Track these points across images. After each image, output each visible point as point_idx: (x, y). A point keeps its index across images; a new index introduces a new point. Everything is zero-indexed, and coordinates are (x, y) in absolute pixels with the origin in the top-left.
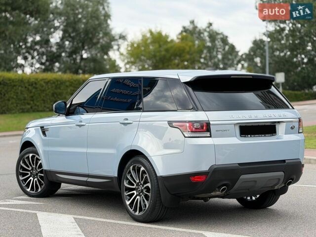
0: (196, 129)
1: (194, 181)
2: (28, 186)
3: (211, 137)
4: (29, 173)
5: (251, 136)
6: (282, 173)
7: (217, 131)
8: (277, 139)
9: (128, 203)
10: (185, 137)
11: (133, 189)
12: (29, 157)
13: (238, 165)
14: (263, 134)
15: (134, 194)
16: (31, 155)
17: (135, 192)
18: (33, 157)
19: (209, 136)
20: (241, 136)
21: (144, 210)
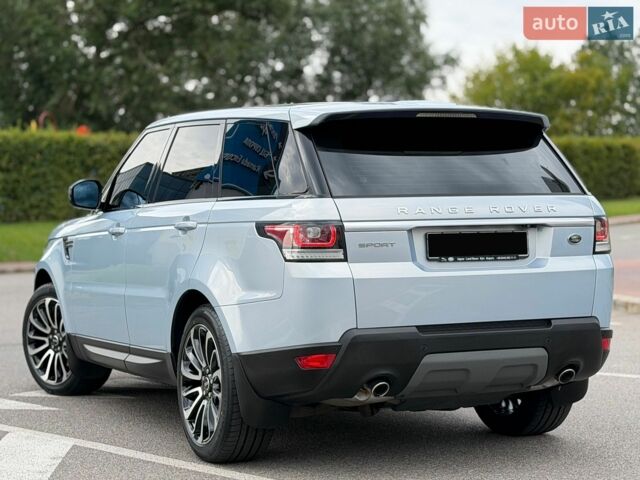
0: (313, 240)
1: (308, 368)
2: (43, 368)
3: (345, 260)
4: (46, 340)
5: (455, 260)
6: (541, 352)
7: (361, 246)
8: (530, 266)
9: (187, 414)
10: (286, 260)
11: (197, 383)
12: (44, 304)
13: (415, 330)
14: (490, 255)
15: (197, 393)
16: (48, 300)
17: (199, 389)
18: (52, 304)
19: (342, 257)
20: (428, 259)
21: (212, 432)
